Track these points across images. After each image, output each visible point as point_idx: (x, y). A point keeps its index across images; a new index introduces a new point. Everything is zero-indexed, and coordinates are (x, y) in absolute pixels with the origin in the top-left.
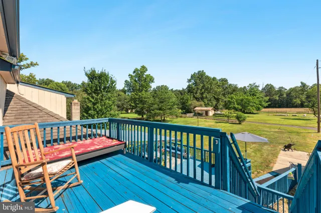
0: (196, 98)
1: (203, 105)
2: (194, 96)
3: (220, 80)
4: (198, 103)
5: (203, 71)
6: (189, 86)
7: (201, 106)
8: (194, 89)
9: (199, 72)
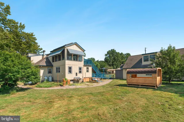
0: (109, 65)
1: (112, 68)
2: (108, 64)
3: (126, 54)
4: (109, 67)
5: (114, 49)
6: (106, 58)
7: (111, 69)
8: (108, 60)
9: (112, 50)
